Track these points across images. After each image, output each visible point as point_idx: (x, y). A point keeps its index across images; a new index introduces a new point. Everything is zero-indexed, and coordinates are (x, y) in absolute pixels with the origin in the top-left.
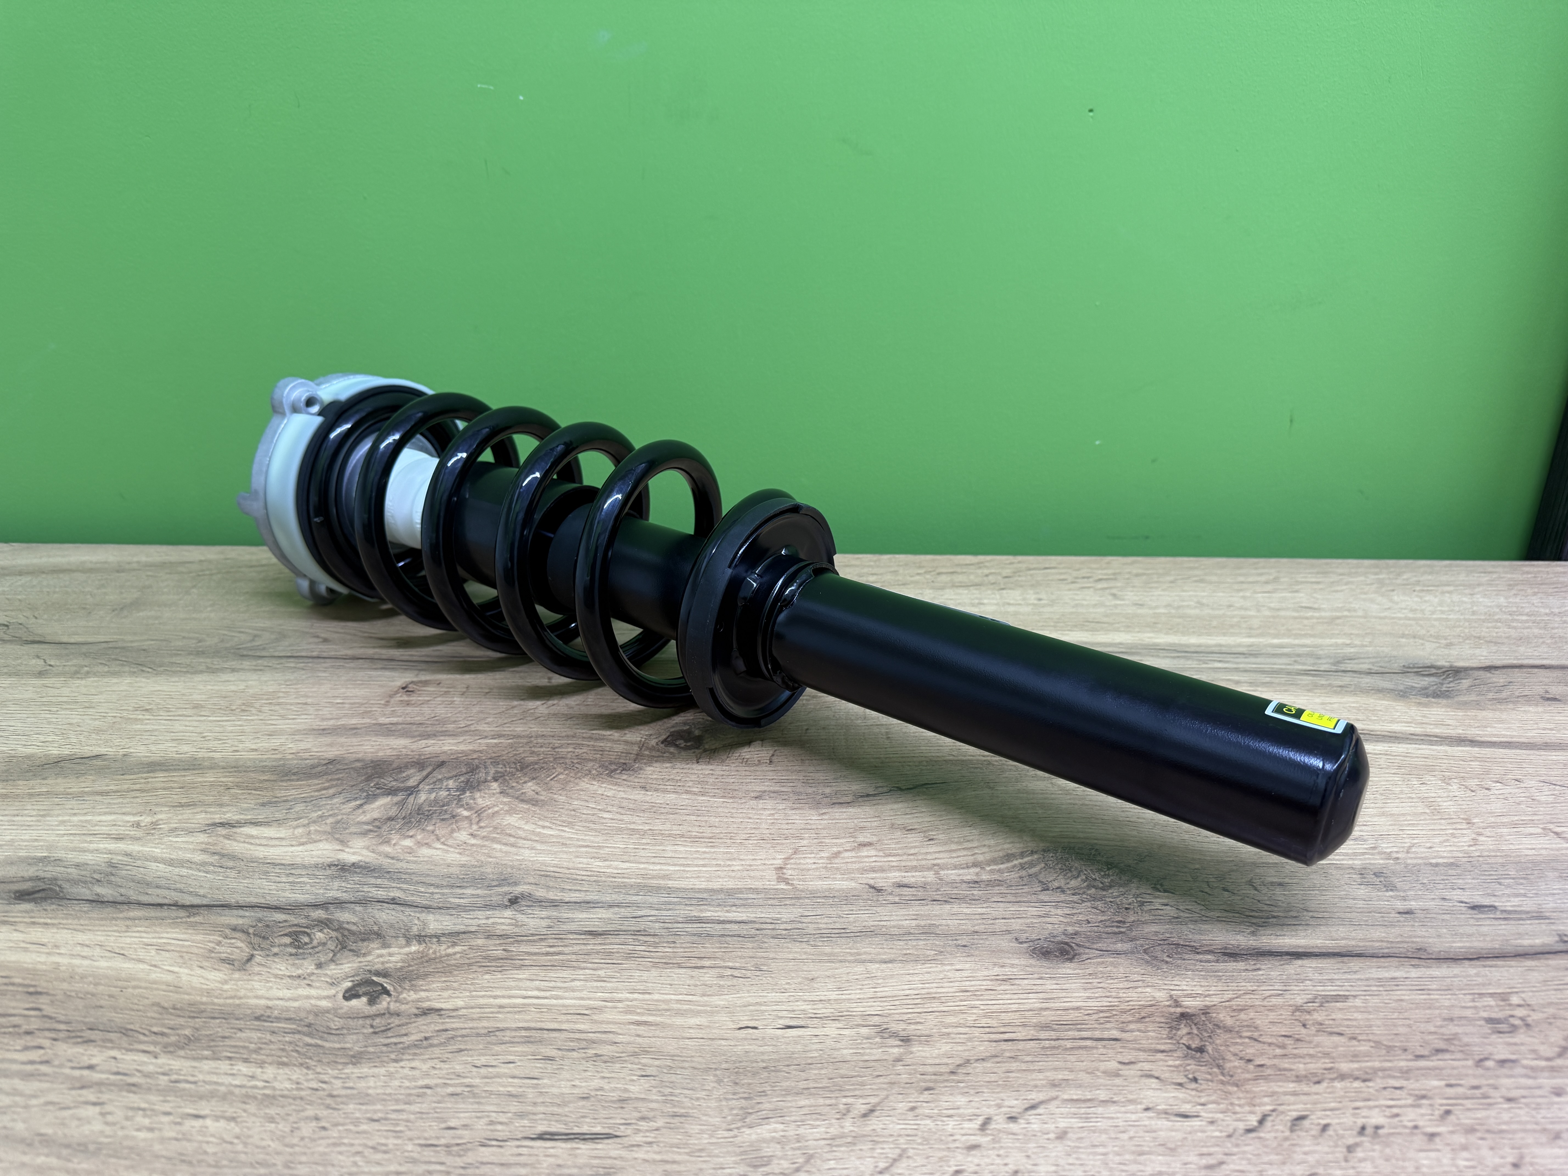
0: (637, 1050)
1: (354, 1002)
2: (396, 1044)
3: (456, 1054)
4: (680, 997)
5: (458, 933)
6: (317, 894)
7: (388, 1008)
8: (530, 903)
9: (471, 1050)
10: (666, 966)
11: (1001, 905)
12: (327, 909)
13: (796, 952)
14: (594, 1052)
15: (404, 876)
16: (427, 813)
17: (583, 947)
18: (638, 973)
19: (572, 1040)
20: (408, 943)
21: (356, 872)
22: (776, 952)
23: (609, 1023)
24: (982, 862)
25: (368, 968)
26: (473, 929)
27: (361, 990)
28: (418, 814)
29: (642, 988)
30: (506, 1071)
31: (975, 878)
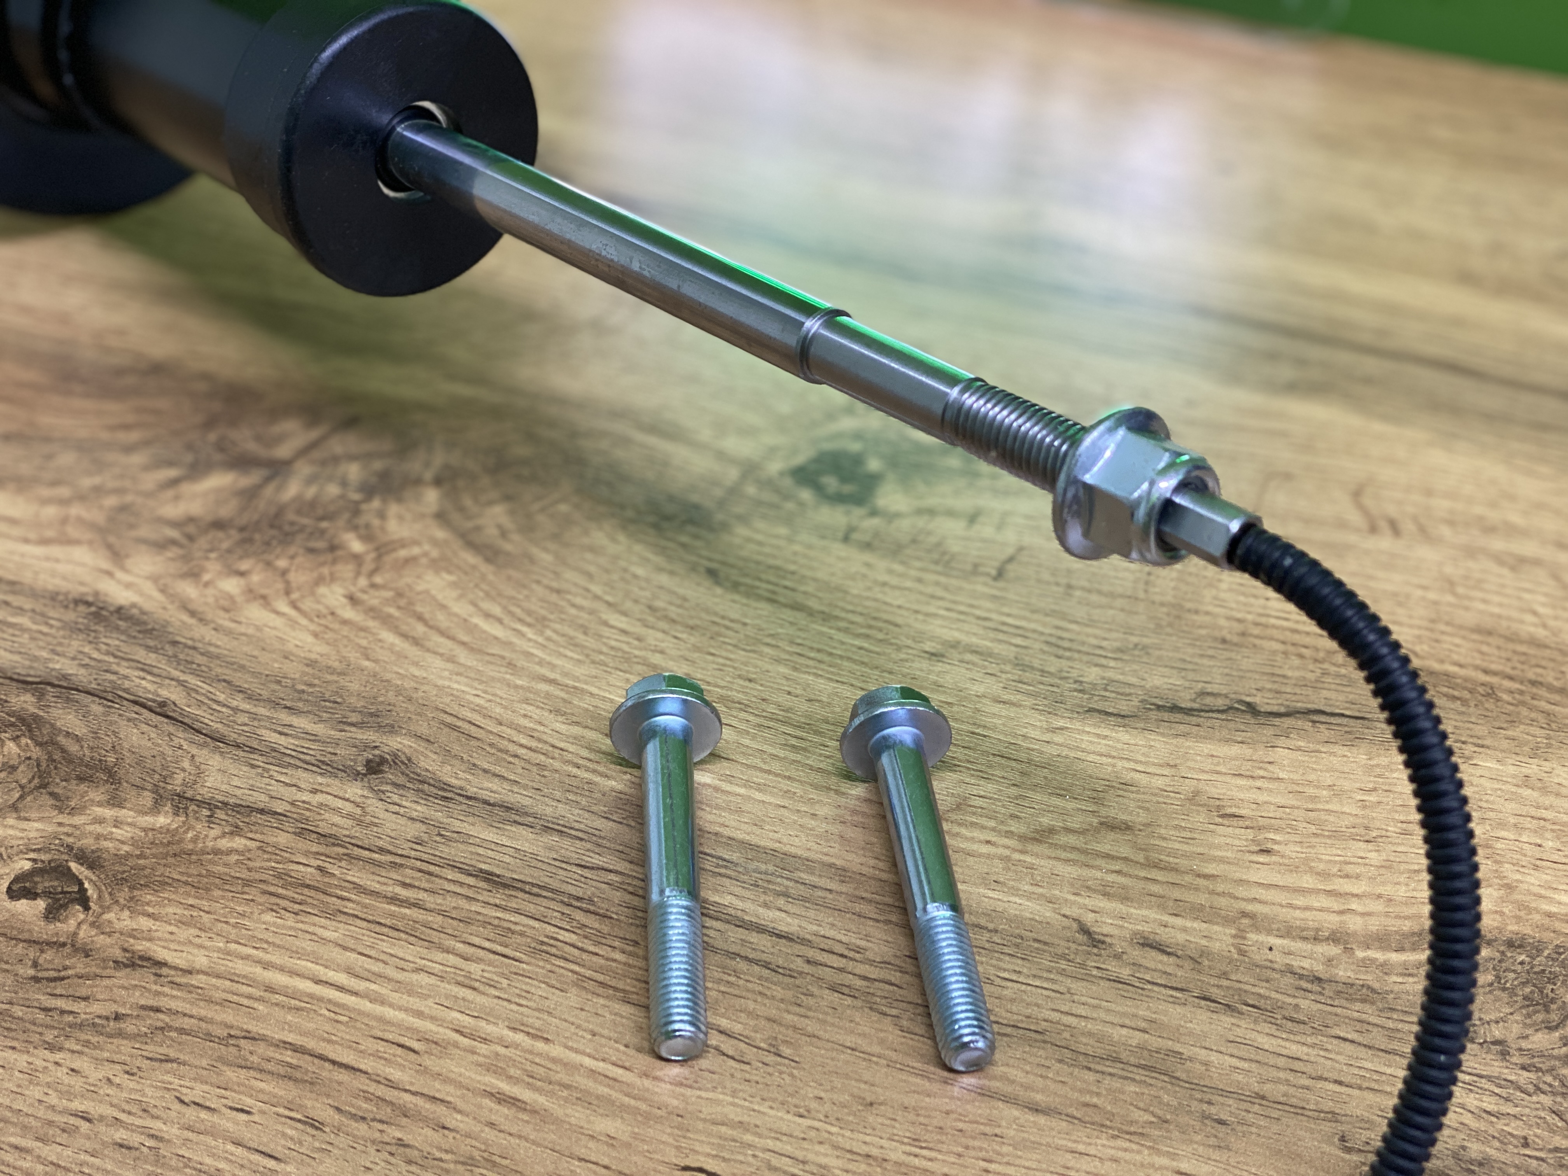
0: (476, 1154)
1: (23, 906)
2: (63, 1012)
3: (156, 1064)
4: (601, 1066)
5: (251, 809)
6: (36, 658)
7: (75, 934)
8: (402, 780)
9: (184, 1064)
10: (601, 990)
11: (1348, 1047)
12: (41, 696)
13: (863, 1035)
14: (399, 1135)
15: (199, 659)
16: (287, 528)
17: (463, 903)
18: (542, 990)
19: (368, 1097)
20: (156, 809)
21: (117, 628)
22: (824, 1022)
23: (447, 1080)
24: (1355, 933)
25: (70, 840)
26: (280, 807)
27: (43, 884)
28: (272, 526)
29: (538, 1024)
30: (229, 1126)
31: (1319, 969)
